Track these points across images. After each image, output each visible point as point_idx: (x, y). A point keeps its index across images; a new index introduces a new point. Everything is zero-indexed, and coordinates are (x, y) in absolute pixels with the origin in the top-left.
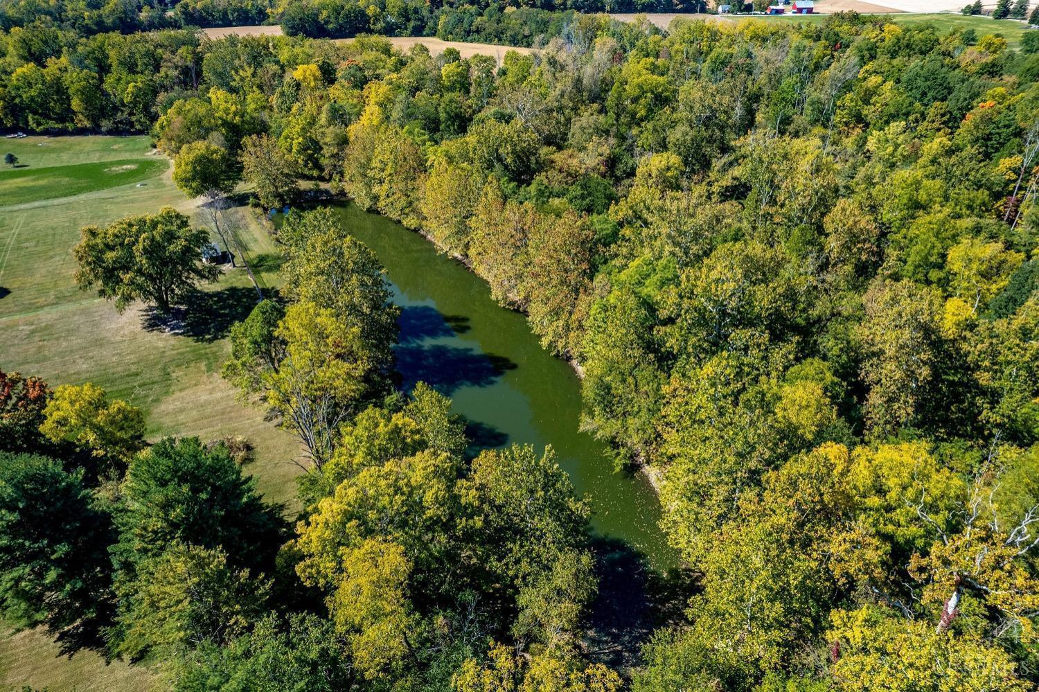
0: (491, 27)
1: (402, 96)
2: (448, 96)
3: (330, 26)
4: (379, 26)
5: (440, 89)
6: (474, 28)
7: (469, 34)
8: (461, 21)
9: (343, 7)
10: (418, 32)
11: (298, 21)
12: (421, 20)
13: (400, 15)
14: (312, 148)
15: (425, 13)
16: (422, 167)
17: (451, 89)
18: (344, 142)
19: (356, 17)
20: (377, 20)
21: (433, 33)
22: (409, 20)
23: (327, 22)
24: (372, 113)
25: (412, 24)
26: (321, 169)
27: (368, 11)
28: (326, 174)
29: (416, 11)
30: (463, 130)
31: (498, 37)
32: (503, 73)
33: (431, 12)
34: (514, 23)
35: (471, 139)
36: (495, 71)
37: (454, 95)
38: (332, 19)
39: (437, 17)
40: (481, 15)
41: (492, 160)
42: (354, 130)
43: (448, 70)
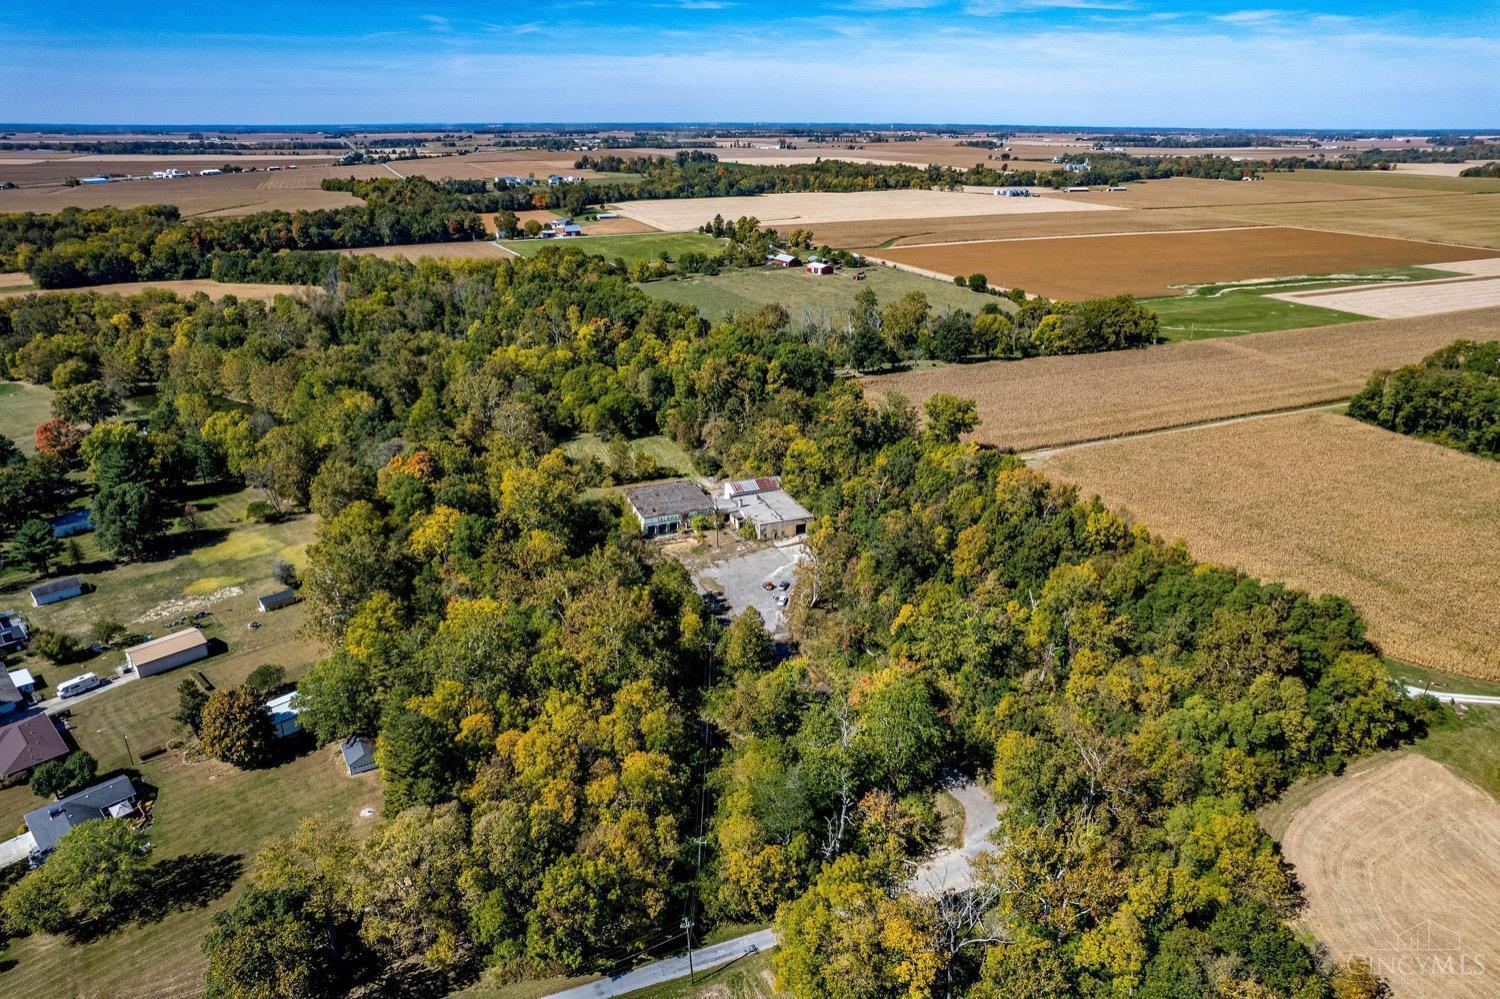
0: (266, 268)
1: (200, 330)
2: (230, 328)
3: (91, 274)
4: (147, 270)
5: (223, 322)
6: (249, 270)
7: (243, 276)
8: (235, 264)
9: (102, 255)
10: (190, 275)
11: (51, 271)
12: (193, 263)
13: (168, 260)
14: (144, 362)
15: (196, 257)
16: (220, 362)
17: (233, 323)
18: (166, 357)
19: (119, 264)
20: (142, 265)
21: (207, 275)
22: (179, 264)
23: (85, 270)
24: (180, 340)
25: (183, 268)
26: (151, 374)
27: (132, 258)
28: (155, 377)
29: (186, 255)
30: (241, 344)
31: (274, 277)
32: (274, 310)
33: (203, 255)
34: (289, 265)
35: (246, 346)
36: (267, 309)
37: (236, 327)
38: (91, 266)
39: (210, 261)
40: (255, 257)
41: (259, 353)
42: (171, 350)
43: (228, 312)
